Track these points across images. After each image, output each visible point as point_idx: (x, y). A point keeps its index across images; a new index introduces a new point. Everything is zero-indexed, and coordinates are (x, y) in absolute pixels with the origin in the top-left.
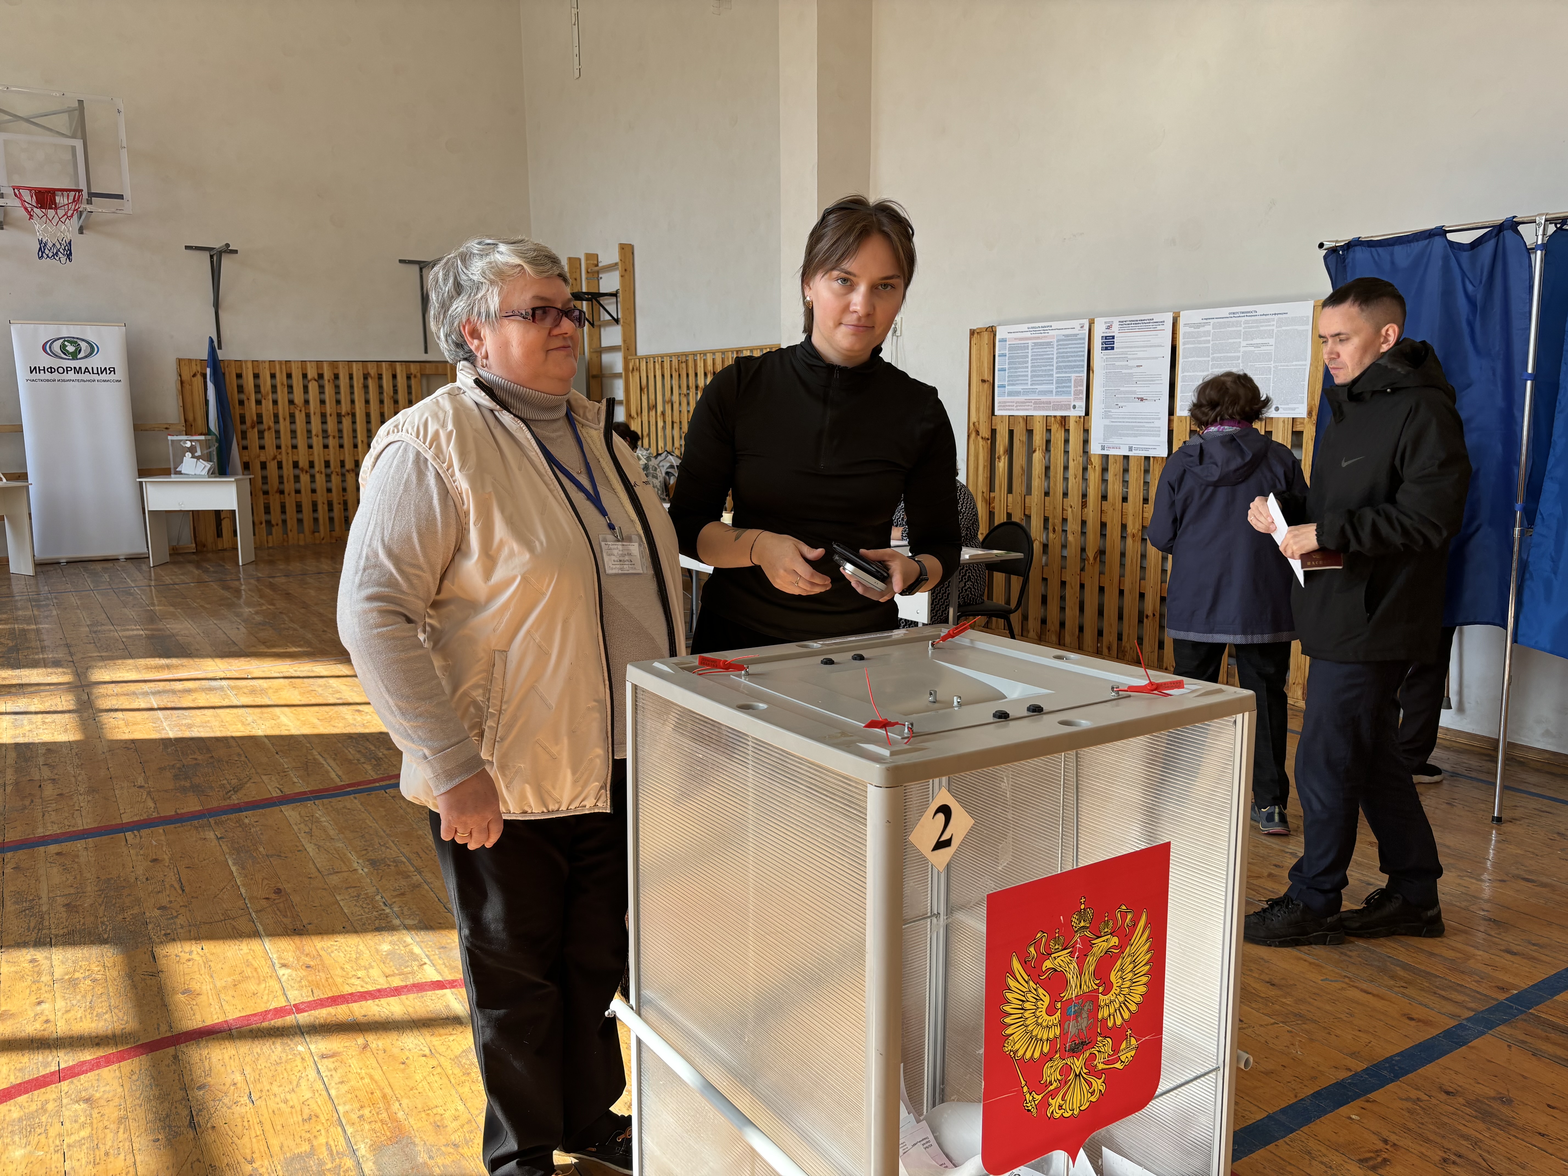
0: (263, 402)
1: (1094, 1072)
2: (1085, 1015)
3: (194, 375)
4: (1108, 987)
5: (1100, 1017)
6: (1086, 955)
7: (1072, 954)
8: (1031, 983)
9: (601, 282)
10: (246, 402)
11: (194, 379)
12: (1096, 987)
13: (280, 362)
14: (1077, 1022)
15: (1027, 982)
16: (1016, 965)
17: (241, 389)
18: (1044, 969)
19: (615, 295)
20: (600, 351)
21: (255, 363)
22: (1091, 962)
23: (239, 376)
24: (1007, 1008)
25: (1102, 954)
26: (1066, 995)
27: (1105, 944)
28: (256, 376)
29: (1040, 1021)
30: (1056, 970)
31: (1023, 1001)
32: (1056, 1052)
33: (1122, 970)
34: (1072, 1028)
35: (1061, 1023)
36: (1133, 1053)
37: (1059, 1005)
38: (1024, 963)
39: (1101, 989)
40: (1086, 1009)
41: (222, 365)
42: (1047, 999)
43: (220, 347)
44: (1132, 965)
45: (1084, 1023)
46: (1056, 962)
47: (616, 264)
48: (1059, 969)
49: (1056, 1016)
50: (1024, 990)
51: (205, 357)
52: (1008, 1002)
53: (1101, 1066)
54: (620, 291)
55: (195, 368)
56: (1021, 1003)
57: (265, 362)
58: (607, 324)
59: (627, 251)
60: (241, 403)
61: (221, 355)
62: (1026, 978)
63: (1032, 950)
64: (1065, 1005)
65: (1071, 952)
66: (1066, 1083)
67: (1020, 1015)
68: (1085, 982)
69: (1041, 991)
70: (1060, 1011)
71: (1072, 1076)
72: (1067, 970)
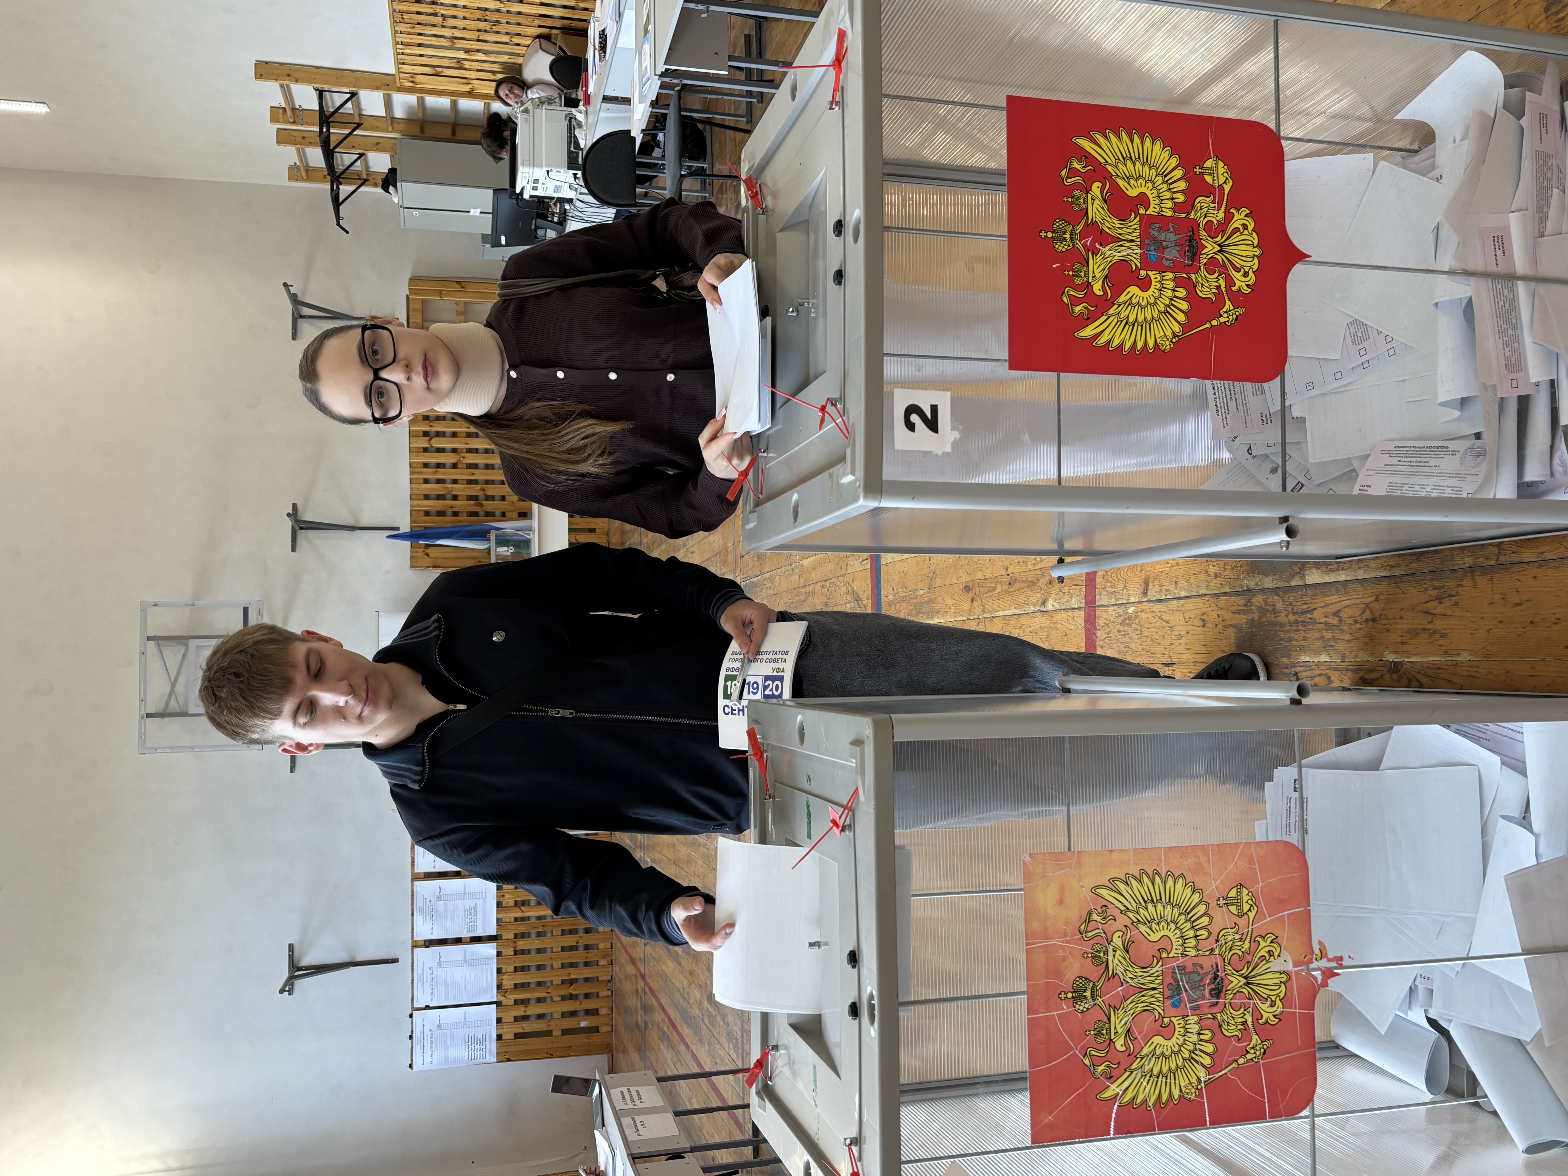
0: (454, 493)
1: (1223, 226)
2: (1163, 236)
3: (427, 555)
4: (1143, 200)
5: (1169, 213)
6: (1102, 231)
7: (1095, 252)
8: (1111, 311)
9: (305, 107)
10: (455, 510)
11: (431, 555)
12: (1138, 218)
13: (412, 473)
14: (1167, 247)
15: (1109, 317)
16: (1087, 332)
17: (441, 513)
18: (1101, 293)
19: (321, 93)
20: (390, 119)
21: (413, 497)
22: (1111, 224)
23: (427, 514)
24: (1128, 345)
25: (1106, 207)
26: (1136, 262)
27: (1097, 202)
28: (427, 497)
29: (1152, 300)
30: (1106, 276)
31: (1126, 323)
32: (1190, 278)
33: (1128, 179)
34: (1172, 254)
35: (1162, 270)
36: (1221, 165)
37: (1143, 273)
38: (1089, 320)
39: (1142, 211)
40: (1156, 234)
41: (416, 529)
42: (1134, 290)
43: (397, 529)
44: (1129, 163)
45: (1171, 237)
46: (1098, 275)
47: (282, 86)
48: (1106, 271)
49: (1152, 277)
50: (1116, 321)
51: (407, 544)
52: (1121, 345)
53: (1221, 215)
54: (316, 85)
55: (420, 553)
56: (1127, 326)
57: (411, 488)
58: (358, 107)
59: (264, 70)
60: (455, 514)
61: (405, 528)
62: (1104, 318)
63: (1078, 309)
64: (1145, 263)
65: (1093, 253)
66: (1224, 266)
67: (1140, 327)
68: (1129, 234)
69: (1122, 298)
70: (1149, 272)
71: (1219, 257)
72: (1109, 259)
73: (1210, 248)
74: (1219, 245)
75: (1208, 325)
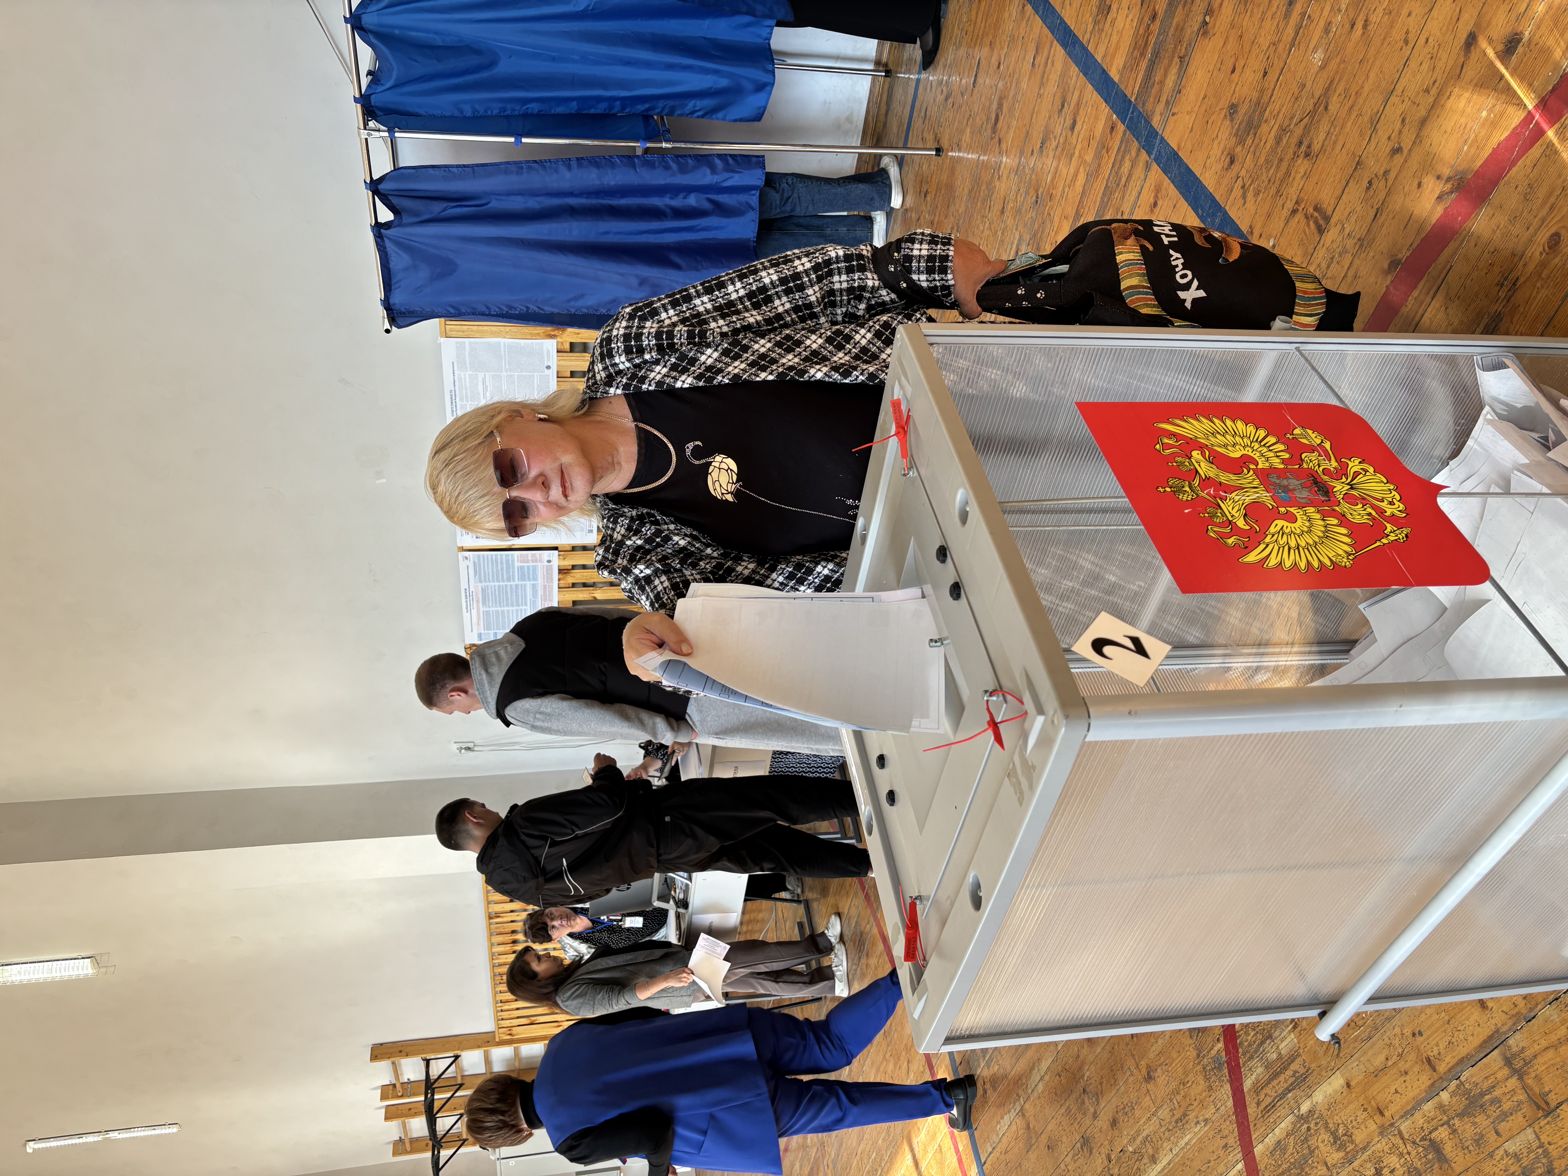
1: (1342, 471)
2: (1285, 482)
4: (1248, 459)
5: (1282, 466)
6: (1220, 483)
7: (1223, 499)
8: (1267, 540)
9: (412, 1080)
12: (1251, 472)
14: (1294, 489)
15: (1267, 545)
16: (1252, 557)
18: (1248, 527)
19: (427, 1062)
24: (1303, 565)
25: (1214, 467)
26: (1270, 503)
27: (1202, 464)
29: (1306, 529)
30: (1245, 515)
31: (1289, 549)
32: (1334, 510)
33: (1225, 446)
34: (1302, 494)
35: (1301, 506)
36: (1310, 432)
37: (1282, 510)
38: (1248, 549)
39: (1252, 466)
40: (1278, 481)
42: (1280, 523)
44: (1217, 435)
45: (1293, 483)
46: (1237, 515)
47: (393, 1063)
48: (1243, 511)
49: (1295, 512)
50: (1276, 548)
52: (1295, 565)
53: (1334, 464)
54: (423, 1056)
56: (1292, 551)
58: (460, 1069)
59: (379, 1052)
62: (1262, 546)
63: (1230, 541)
64: (1280, 503)
65: (1221, 499)
66: (1364, 499)
67: (1306, 551)
68: (1249, 483)
69: (1272, 529)
70: (1288, 509)
71: (1354, 492)
72: (1241, 502)
73: (1340, 488)
74: (1348, 484)
75: (1378, 544)
